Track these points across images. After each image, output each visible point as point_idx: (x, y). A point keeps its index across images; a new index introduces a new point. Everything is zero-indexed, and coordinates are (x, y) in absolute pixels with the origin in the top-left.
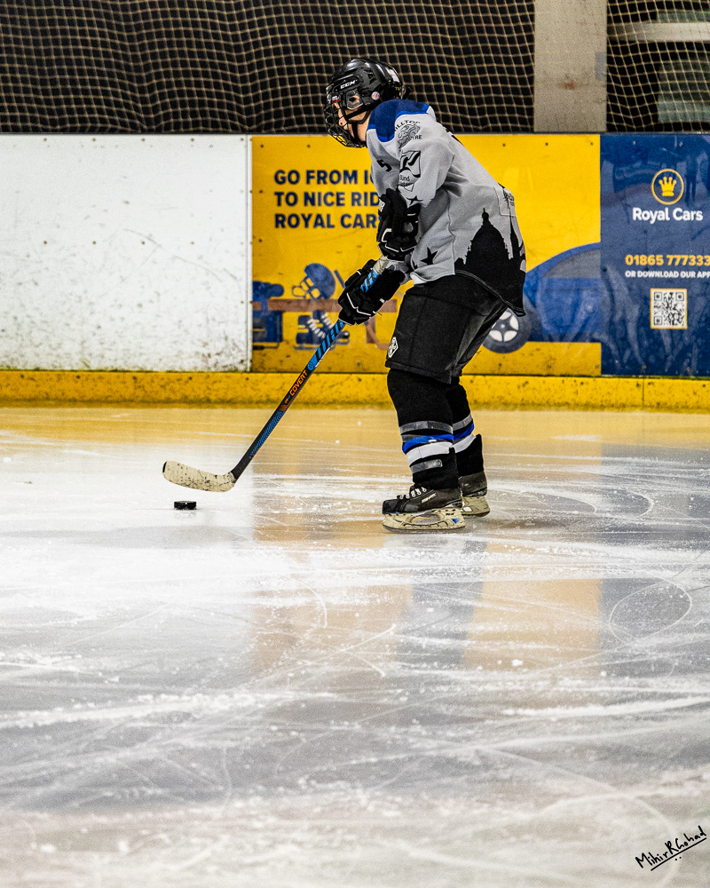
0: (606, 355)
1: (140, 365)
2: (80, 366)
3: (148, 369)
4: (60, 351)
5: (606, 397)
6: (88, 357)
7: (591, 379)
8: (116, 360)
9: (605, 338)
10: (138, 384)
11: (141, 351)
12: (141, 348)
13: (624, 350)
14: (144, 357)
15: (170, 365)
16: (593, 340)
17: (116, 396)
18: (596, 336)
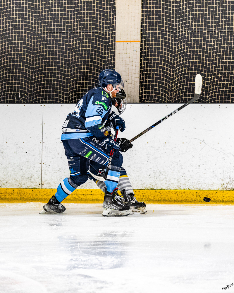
1: (199, 188)
2: (177, 188)
3: (202, 189)
4: (170, 182)
6: (180, 185)
8: (190, 186)
10: (197, 195)
11: (199, 183)
12: (199, 182)
14: (200, 185)
15: (209, 188)
17: (190, 199)
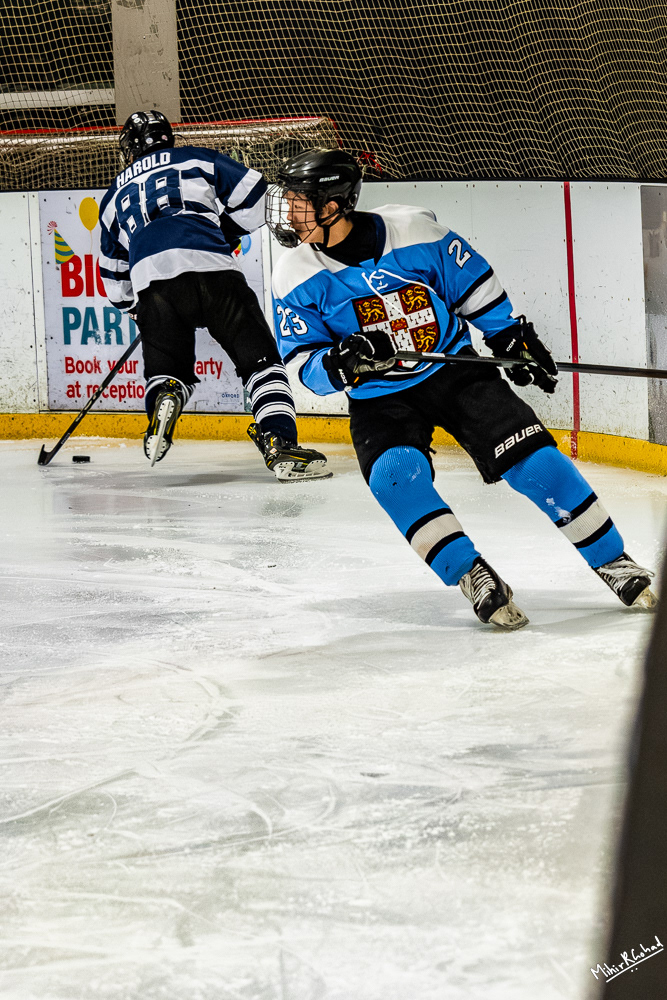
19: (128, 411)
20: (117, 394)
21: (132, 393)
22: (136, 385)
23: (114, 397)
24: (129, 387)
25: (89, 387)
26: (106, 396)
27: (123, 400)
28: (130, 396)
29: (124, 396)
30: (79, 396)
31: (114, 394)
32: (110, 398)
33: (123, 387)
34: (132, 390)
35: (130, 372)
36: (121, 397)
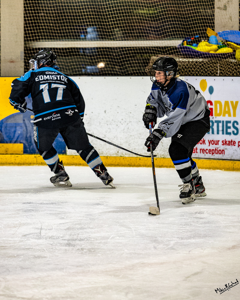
0: (25, 147)
5: (25, 161)
7: (20, 155)
9: (24, 142)
13: (30, 146)
16: (21, 143)
18: (21, 141)
19: (215, 159)
20: (211, 152)
21: (217, 152)
22: (219, 149)
23: (210, 153)
24: (216, 150)
25: (201, 149)
26: (207, 153)
27: (213, 155)
28: (216, 153)
29: (214, 153)
30: (197, 152)
31: (210, 152)
32: (208, 154)
33: (213, 150)
34: (217, 151)
35: (216, 144)
36: (213, 154)
